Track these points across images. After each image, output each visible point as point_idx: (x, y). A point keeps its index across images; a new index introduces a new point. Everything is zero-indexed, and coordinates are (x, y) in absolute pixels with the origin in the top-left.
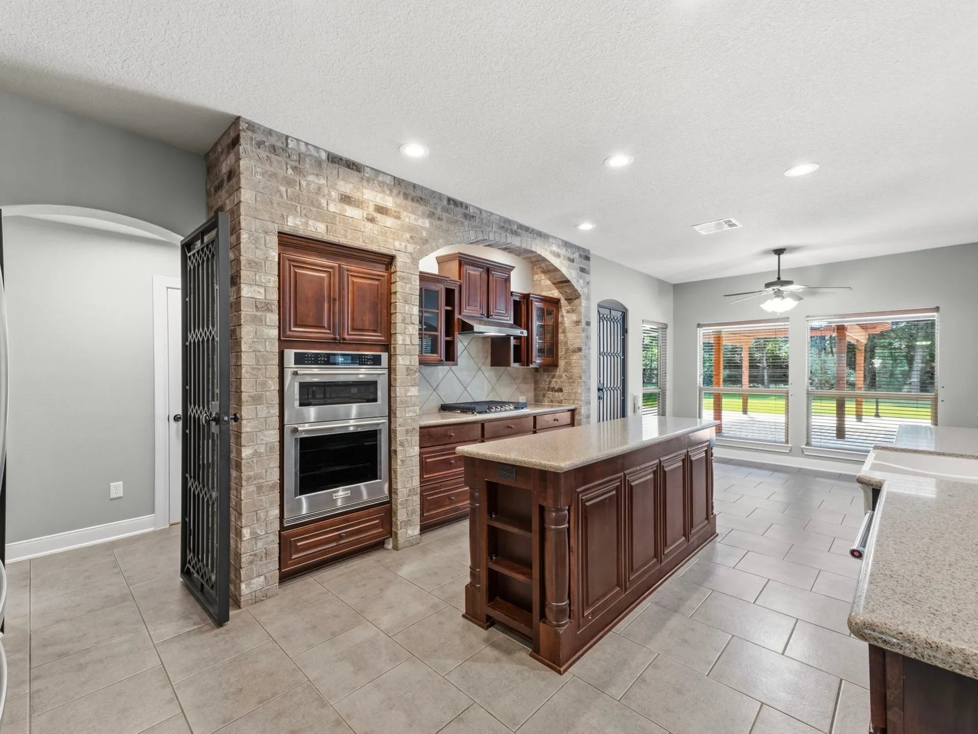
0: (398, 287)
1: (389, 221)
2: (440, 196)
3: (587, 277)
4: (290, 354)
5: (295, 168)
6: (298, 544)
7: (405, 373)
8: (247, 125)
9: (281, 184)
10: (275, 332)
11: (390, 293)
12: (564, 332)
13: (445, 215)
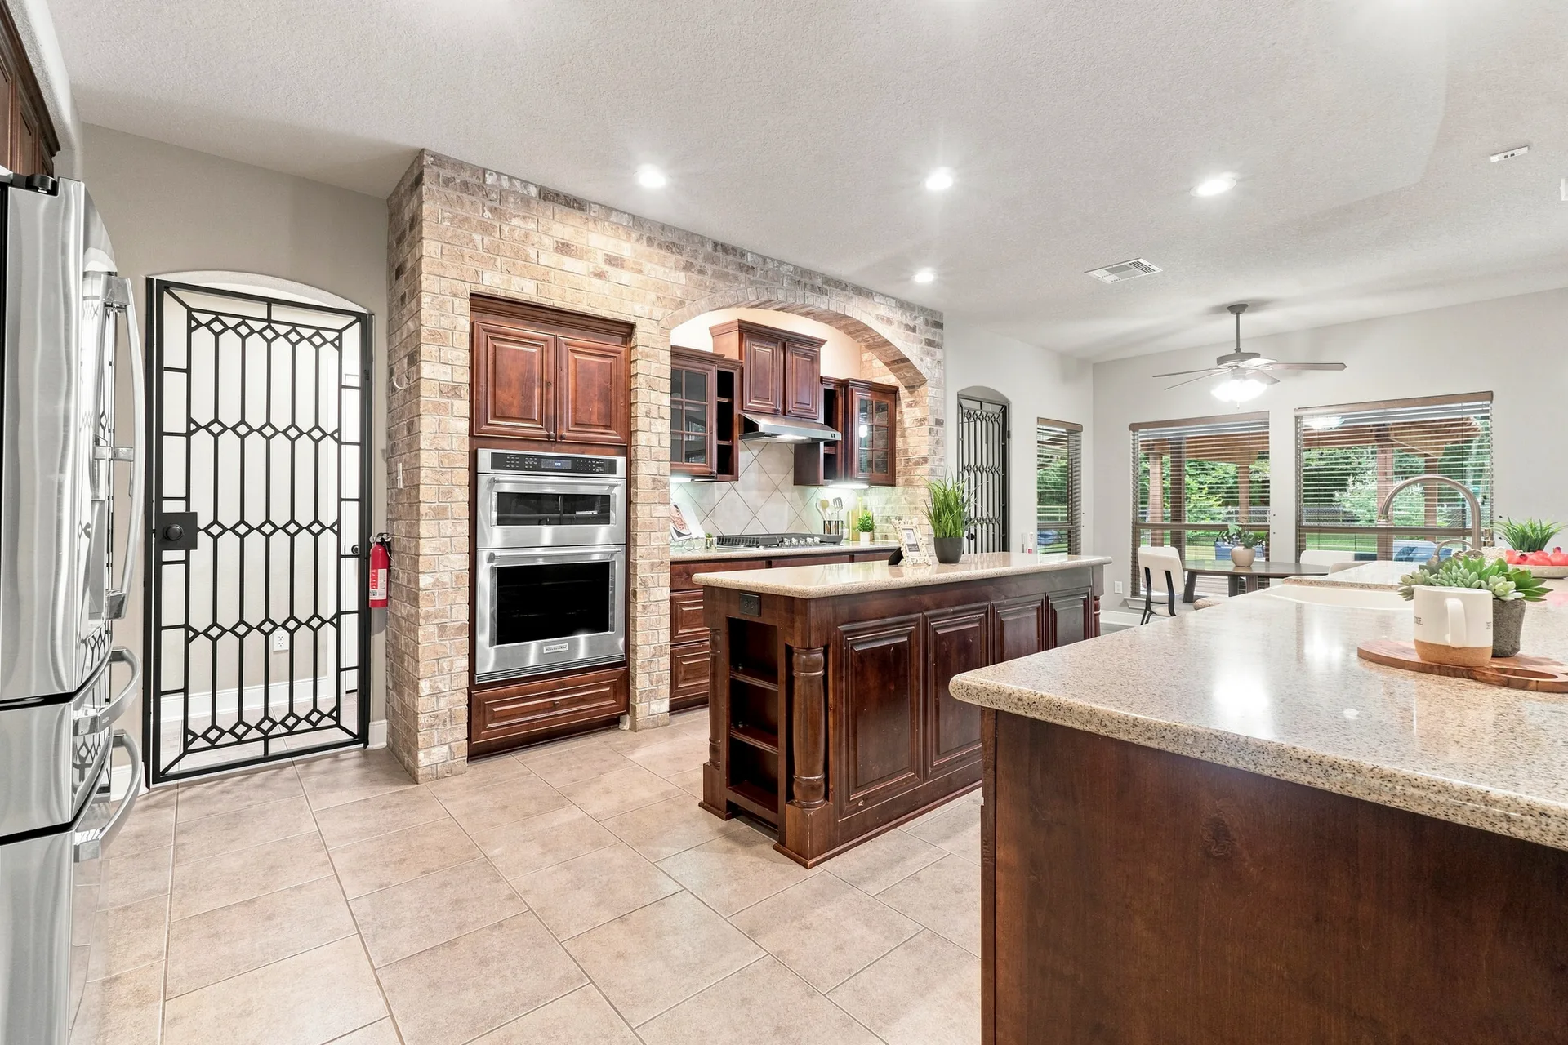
0: (640, 367)
1: (625, 276)
2: (702, 240)
3: (939, 354)
4: (485, 456)
5: (493, 210)
6: (495, 710)
7: (650, 485)
8: (432, 159)
9: (475, 231)
10: (464, 426)
11: (630, 376)
12: (903, 436)
13: (710, 268)
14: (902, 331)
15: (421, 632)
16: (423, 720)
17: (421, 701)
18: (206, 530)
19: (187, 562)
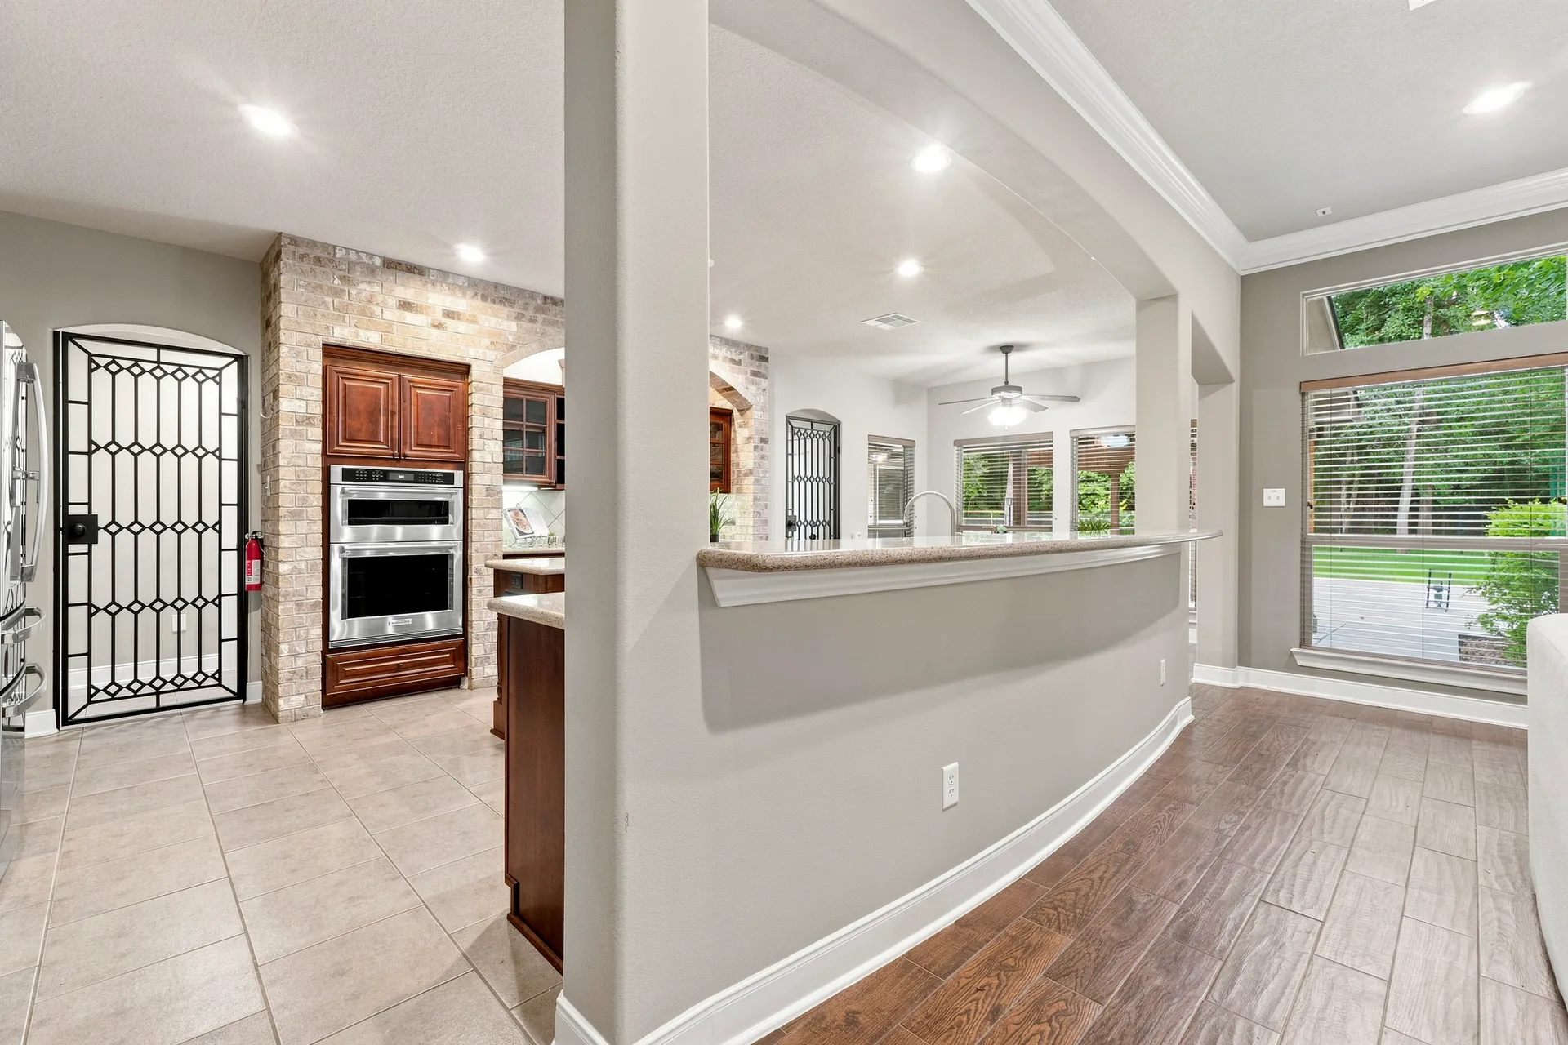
0: (475, 399)
1: (461, 326)
2: (533, 295)
3: (764, 383)
4: (337, 471)
5: (342, 278)
6: (346, 669)
7: (484, 493)
8: (289, 240)
9: (327, 295)
10: (319, 447)
11: (467, 406)
13: (539, 316)
14: (728, 366)
15: (280, 607)
16: (282, 675)
17: (281, 660)
18: (105, 528)
19: (89, 554)
